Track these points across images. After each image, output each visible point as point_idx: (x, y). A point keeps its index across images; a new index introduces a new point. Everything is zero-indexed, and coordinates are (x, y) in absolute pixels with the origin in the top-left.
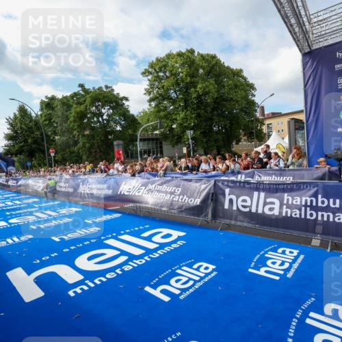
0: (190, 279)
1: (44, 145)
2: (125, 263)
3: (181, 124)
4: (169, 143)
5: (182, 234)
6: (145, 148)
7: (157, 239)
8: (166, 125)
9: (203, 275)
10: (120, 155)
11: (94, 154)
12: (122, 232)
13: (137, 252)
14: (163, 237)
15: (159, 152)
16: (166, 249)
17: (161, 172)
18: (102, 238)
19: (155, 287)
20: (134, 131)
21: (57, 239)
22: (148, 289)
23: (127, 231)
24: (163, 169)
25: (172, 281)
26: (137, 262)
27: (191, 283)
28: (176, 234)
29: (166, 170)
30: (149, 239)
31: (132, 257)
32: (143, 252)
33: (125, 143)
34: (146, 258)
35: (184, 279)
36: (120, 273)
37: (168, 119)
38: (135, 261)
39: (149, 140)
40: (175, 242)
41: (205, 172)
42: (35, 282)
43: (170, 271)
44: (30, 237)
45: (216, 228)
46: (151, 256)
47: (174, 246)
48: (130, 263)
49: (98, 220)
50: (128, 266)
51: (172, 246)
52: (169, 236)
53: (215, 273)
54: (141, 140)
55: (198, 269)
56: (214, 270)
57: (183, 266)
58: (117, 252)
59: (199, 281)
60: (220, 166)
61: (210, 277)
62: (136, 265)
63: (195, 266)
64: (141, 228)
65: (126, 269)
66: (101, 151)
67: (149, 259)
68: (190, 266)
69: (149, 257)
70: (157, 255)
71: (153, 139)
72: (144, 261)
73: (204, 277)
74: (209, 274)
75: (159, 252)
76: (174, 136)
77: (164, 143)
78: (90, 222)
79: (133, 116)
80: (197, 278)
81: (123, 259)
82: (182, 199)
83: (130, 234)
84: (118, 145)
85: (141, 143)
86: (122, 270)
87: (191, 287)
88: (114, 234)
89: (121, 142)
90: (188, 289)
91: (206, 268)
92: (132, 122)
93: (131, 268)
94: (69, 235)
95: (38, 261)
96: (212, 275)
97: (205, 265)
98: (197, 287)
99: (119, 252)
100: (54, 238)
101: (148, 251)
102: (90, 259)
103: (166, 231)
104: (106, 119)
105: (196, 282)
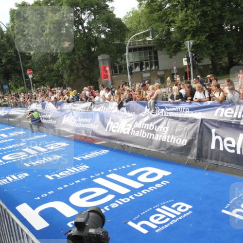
0: (167, 217)
1: (19, 64)
2: (113, 201)
3: (179, 28)
4: (166, 52)
5: (167, 173)
6: (137, 60)
7: (143, 178)
8: (161, 29)
9: (179, 214)
10: (106, 72)
11: (75, 72)
12: (110, 171)
13: (123, 191)
14: (149, 177)
15: (154, 63)
16: (150, 188)
17: (151, 101)
18: (92, 177)
19: (136, 222)
20: (122, 40)
21: (50, 178)
22: (130, 223)
23: (115, 169)
24: (153, 97)
25: (152, 218)
26: (123, 200)
27: (168, 219)
28: (161, 173)
29: (156, 98)
30: (135, 178)
31: (118, 196)
32: (128, 191)
33: (111, 57)
34: (131, 197)
35: (162, 217)
36: (108, 209)
37: (163, 21)
38: (121, 199)
39: (140, 49)
40: (159, 182)
41: (200, 101)
42: (41, 215)
43: (151, 209)
44: (26, 175)
45: (202, 168)
46: (135, 195)
47: (158, 186)
48: (117, 201)
49: (86, 157)
50: (115, 204)
51: (156, 186)
52: (154, 175)
53: (190, 212)
54: (130, 50)
55: (175, 209)
56: (190, 210)
57: (163, 205)
58: (105, 191)
59: (175, 219)
60: (217, 95)
61: (185, 215)
62: (121, 203)
63: (174, 206)
64: (128, 166)
65: (113, 207)
66: (84, 68)
67: (133, 198)
68: (169, 205)
69: (134, 196)
70: (141, 195)
71: (145, 48)
72: (129, 200)
73: (180, 216)
74: (185, 213)
75: (143, 191)
76: (171, 43)
77: (159, 52)
78: (78, 159)
79: (119, 20)
80: (173, 216)
81: (110, 197)
82: (170, 140)
83: (117, 173)
84: (103, 60)
85: (131, 54)
86: (110, 207)
87: (166, 223)
88: (102, 173)
89: (106, 56)
90: (163, 225)
91: (184, 208)
92: (118, 28)
93: (117, 205)
94: (61, 174)
95: (39, 198)
96: (188, 214)
97: (183, 204)
98: (171, 223)
99: (107, 191)
100: (47, 176)
101: (133, 191)
102: (82, 196)
103: (151, 170)
104: (87, 28)
105: (171, 219)
